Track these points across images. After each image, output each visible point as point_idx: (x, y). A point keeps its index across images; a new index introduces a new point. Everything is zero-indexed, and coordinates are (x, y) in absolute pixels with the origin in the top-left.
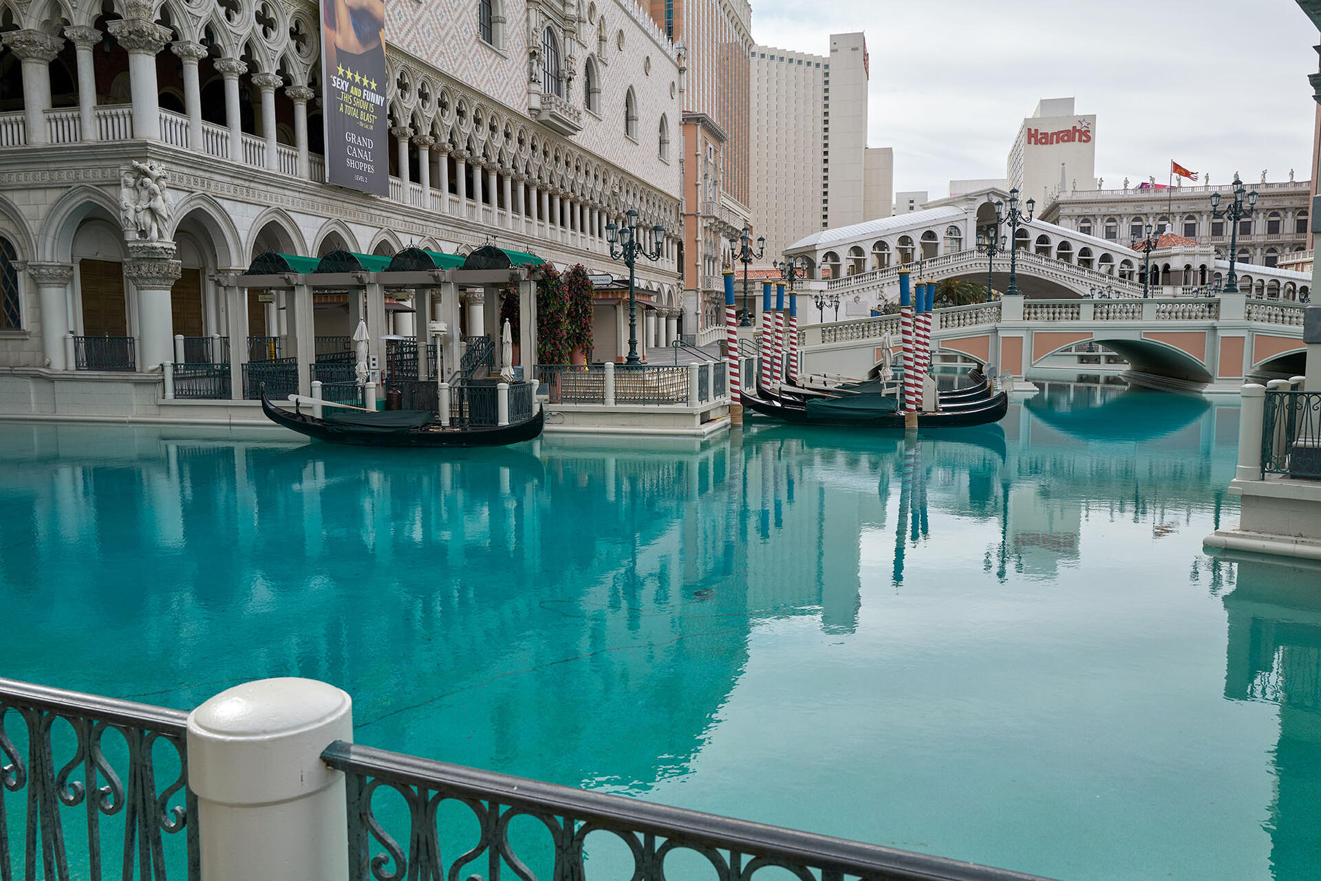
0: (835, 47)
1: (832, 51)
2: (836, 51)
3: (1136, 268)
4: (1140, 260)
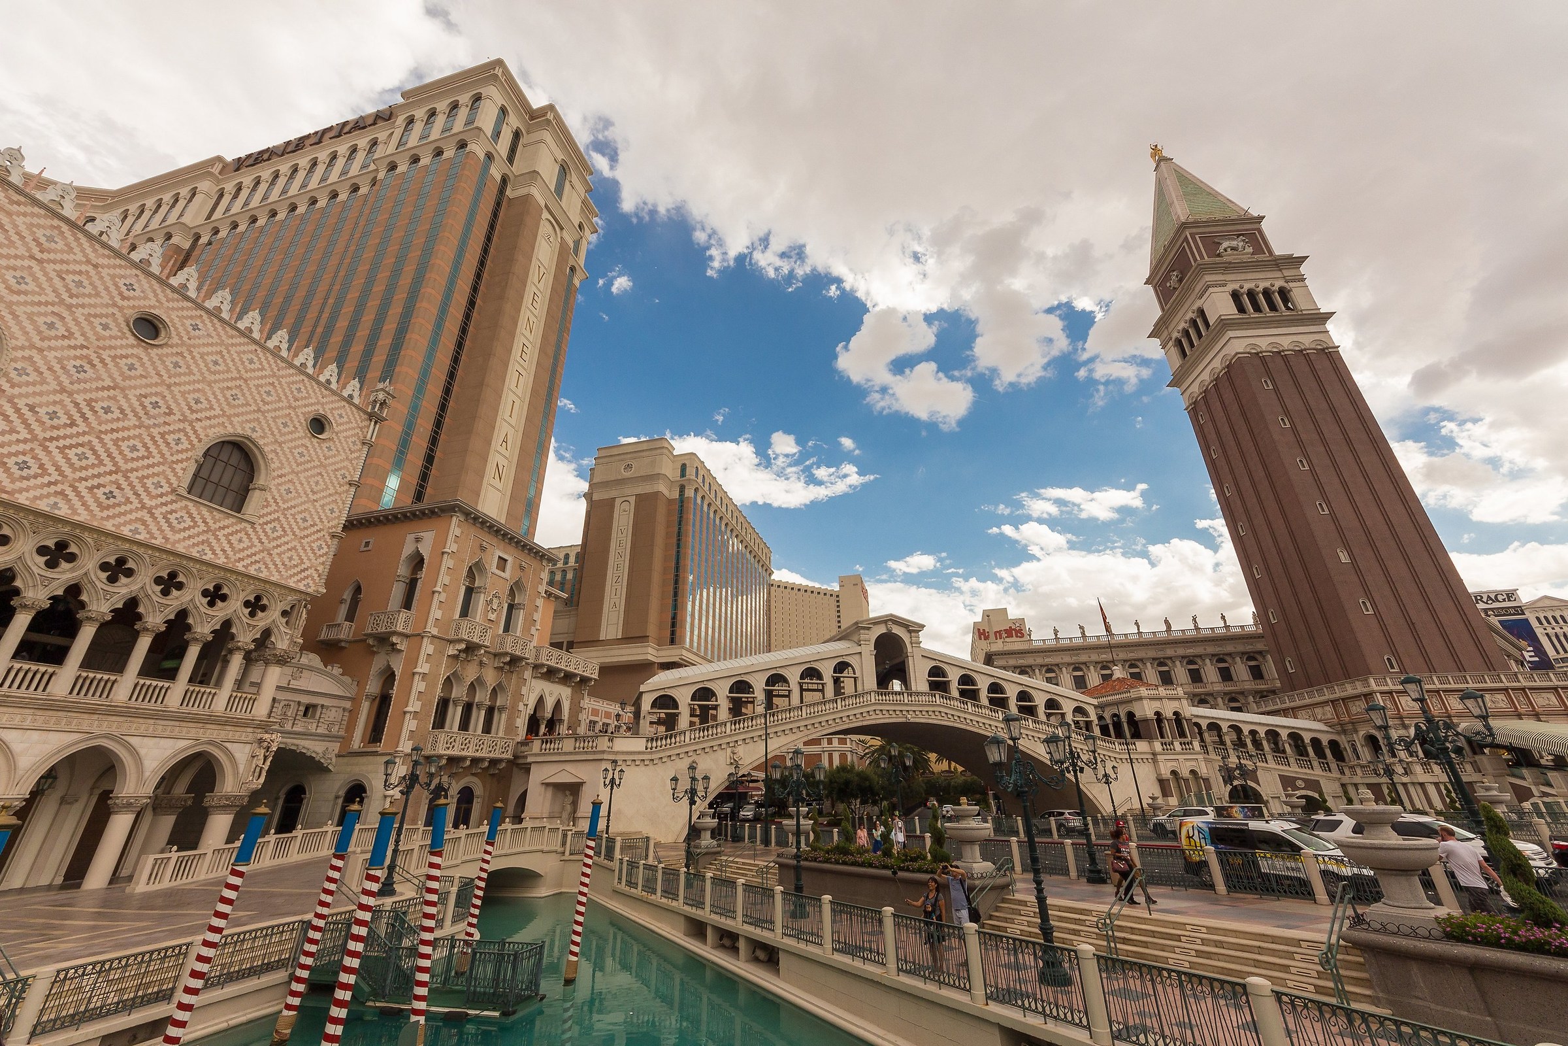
0: (843, 584)
1: (841, 587)
3: (1093, 717)
4: (1096, 707)
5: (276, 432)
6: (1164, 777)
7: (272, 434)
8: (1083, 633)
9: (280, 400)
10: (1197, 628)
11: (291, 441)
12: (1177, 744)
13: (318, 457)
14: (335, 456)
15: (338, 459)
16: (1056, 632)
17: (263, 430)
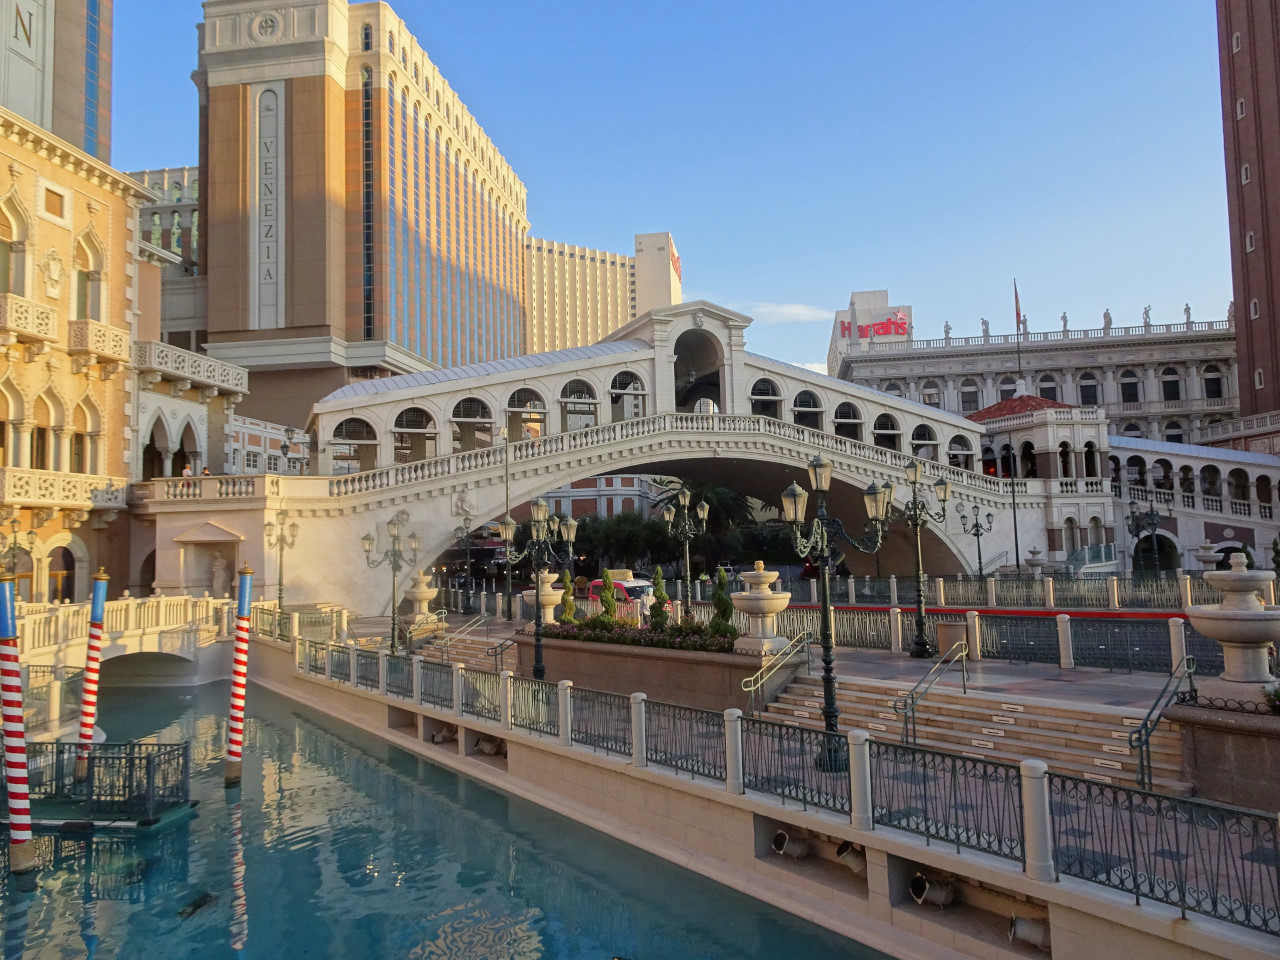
0: (640, 247)
1: (638, 251)
2: (642, 251)
3: (977, 450)
4: (982, 436)
6: (1056, 527)
8: (986, 331)
10: (1147, 325)
12: (1081, 486)
16: (947, 329)
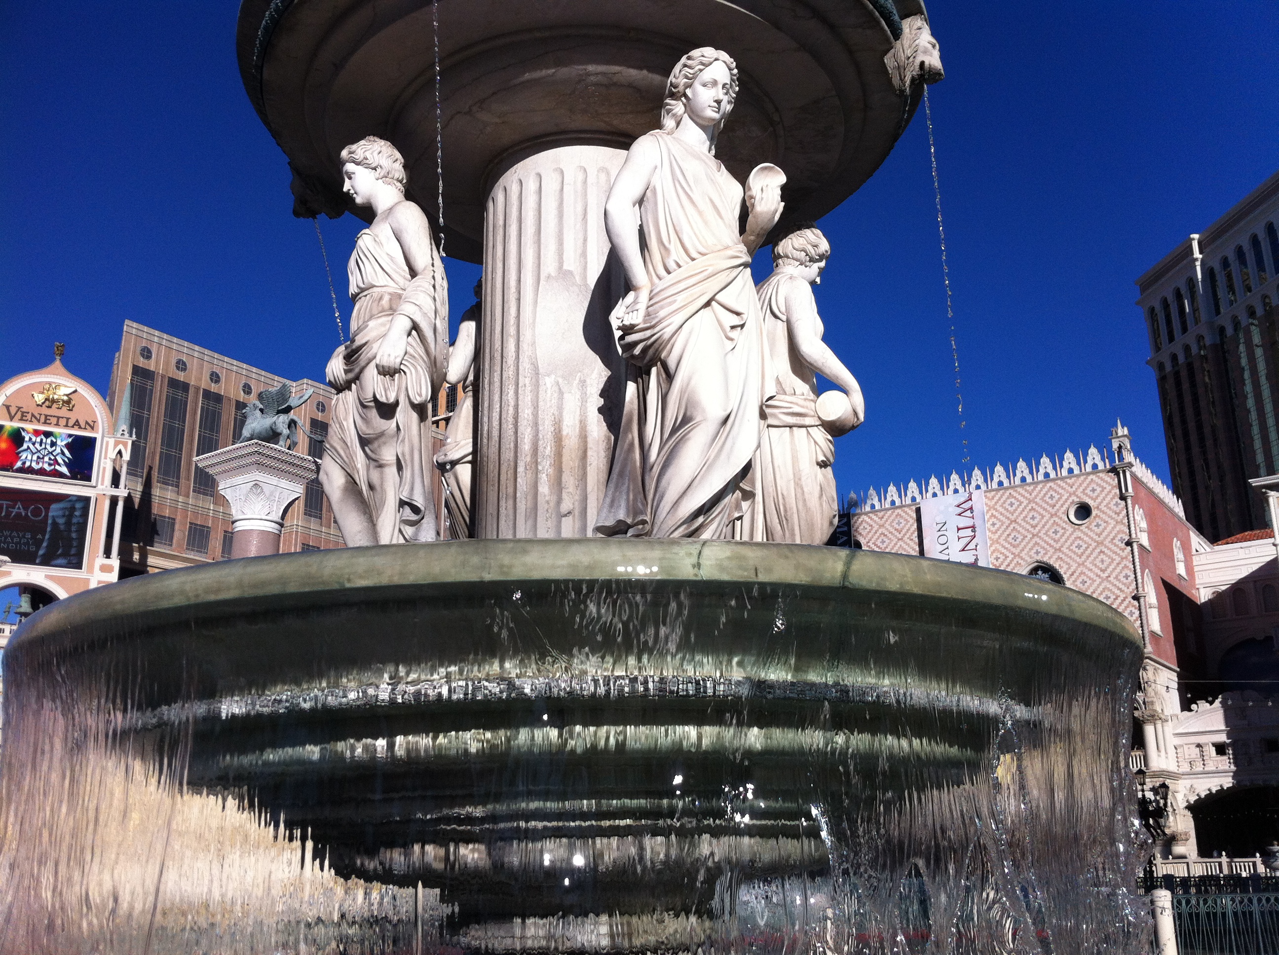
5: (1052, 542)
7: (1051, 546)
9: (1043, 517)
11: (1066, 541)
13: (1092, 539)
14: (1105, 528)
15: (1109, 529)
17: (1043, 548)
